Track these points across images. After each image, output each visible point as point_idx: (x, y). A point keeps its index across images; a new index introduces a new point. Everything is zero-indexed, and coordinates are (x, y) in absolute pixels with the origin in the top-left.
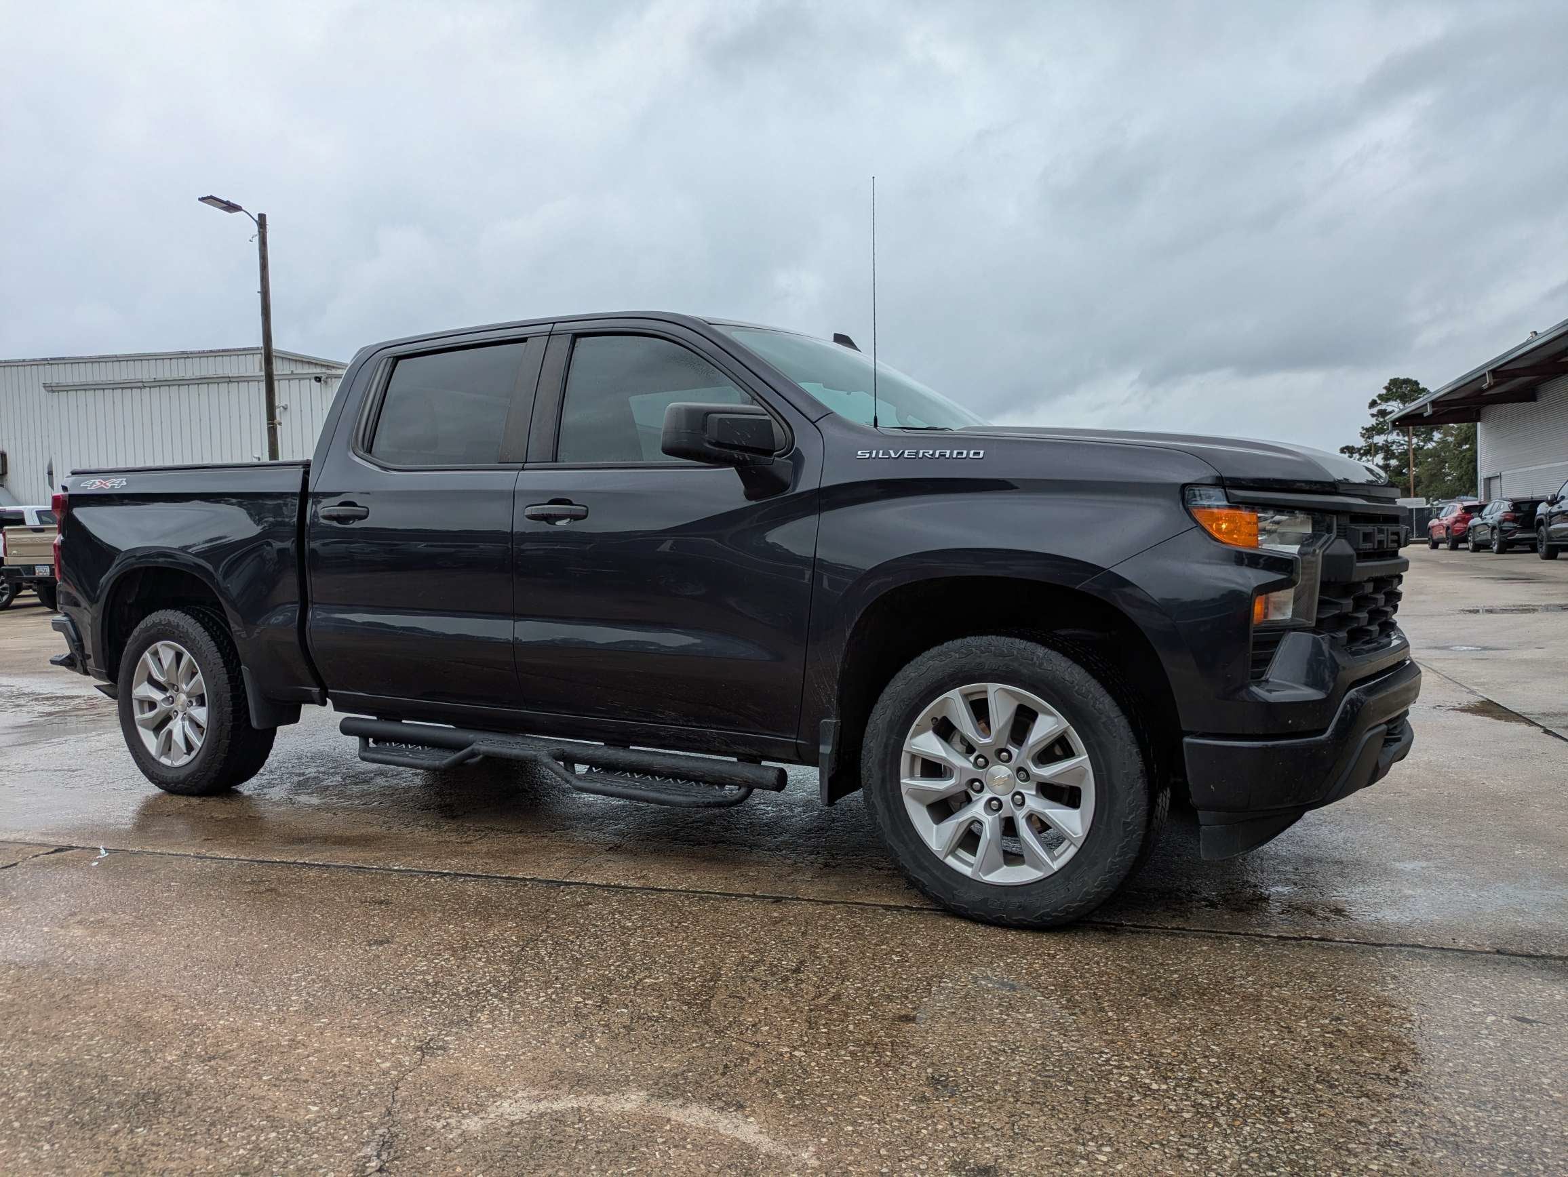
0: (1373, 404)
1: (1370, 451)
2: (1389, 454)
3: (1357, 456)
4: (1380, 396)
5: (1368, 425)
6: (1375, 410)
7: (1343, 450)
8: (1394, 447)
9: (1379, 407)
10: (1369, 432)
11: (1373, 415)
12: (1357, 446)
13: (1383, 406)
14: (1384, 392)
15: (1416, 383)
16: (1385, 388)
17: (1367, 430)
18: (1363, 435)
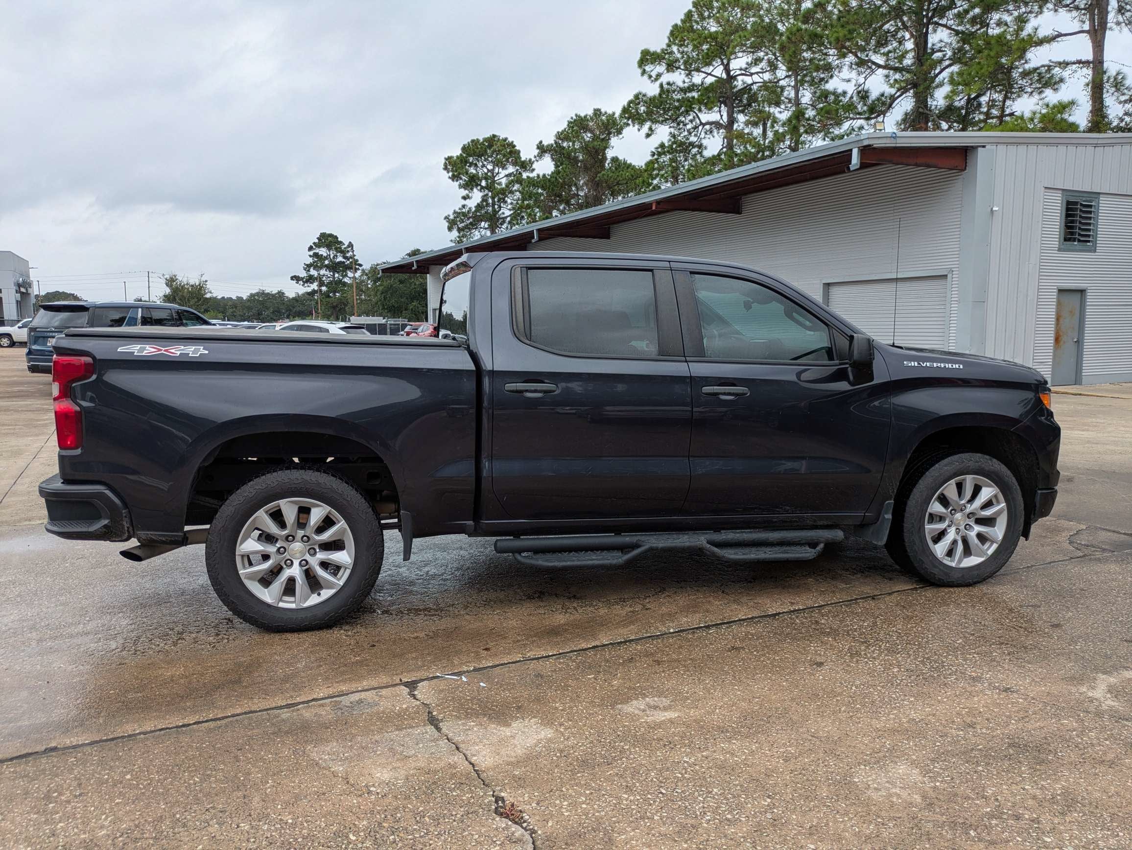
0: (311, 248)
1: (310, 279)
2: (321, 284)
3: (301, 282)
4: (314, 243)
5: (308, 263)
6: (311, 253)
7: (292, 278)
8: (324, 279)
9: (314, 251)
10: (308, 267)
11: (310, 256)
12: (302, 276)
13: (317, 251)
14: (317, 241)
15: (336, 237)
16: (318, 238)
17: (307, 265)
18: (305, 269)
